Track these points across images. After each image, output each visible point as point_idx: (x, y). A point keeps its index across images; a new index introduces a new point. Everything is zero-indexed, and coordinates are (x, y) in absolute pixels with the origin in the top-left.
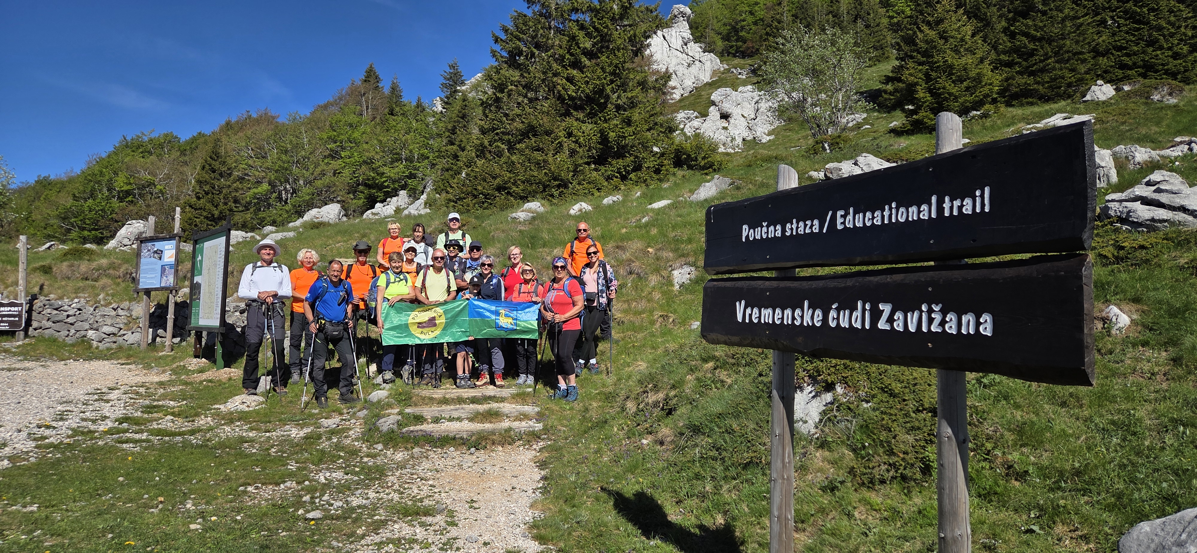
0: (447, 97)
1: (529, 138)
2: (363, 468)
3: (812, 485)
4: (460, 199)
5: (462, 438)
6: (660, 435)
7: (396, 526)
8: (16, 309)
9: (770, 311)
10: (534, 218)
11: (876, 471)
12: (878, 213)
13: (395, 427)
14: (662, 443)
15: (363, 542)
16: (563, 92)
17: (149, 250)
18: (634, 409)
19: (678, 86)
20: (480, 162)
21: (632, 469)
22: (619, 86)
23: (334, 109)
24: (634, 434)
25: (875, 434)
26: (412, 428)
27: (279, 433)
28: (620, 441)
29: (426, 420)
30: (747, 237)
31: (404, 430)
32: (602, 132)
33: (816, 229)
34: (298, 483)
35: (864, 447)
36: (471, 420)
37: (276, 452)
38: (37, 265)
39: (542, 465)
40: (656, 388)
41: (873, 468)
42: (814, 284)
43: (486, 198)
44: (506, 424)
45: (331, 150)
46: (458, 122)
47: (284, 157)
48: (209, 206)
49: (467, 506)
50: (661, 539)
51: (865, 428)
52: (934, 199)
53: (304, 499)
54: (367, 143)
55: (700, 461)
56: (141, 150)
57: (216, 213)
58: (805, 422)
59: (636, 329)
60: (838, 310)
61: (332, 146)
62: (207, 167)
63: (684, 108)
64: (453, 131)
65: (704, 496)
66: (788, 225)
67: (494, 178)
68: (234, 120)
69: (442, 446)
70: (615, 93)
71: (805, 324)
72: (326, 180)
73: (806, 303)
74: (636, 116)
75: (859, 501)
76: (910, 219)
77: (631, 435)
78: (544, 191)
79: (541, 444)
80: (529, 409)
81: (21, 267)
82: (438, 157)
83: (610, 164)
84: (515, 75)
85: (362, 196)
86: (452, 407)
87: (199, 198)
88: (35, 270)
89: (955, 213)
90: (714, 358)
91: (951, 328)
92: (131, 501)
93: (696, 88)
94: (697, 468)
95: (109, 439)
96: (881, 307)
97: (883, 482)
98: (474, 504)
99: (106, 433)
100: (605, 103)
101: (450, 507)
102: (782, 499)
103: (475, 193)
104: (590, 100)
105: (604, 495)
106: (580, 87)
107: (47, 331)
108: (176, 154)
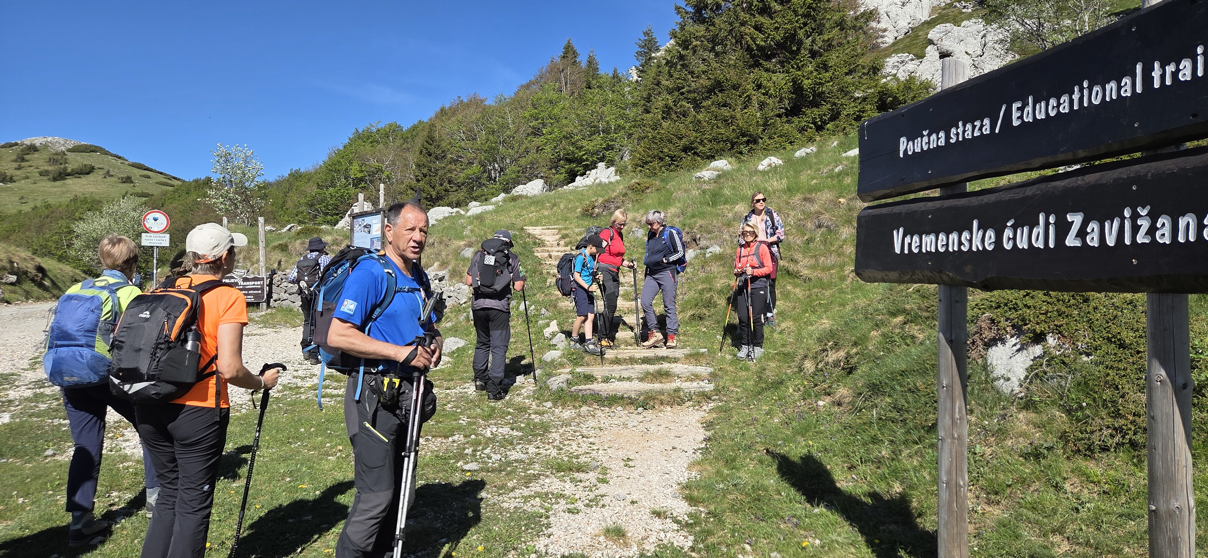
0: (642, 65)
1: (715, 93)
2: (528, 424)
3: (1010, 451)
4: (646, 163)
5: (630, 398)
6: (837, 397)
7: (547, 481)
8: (259, 283)
9: (932, 237)
10: (719, 176)
11: (1095, 437)
12: (1065, 98)
13: (564, 386)
14: (839, 404)
15: (512, 495)
16: (751, 42)
17: (360, 225)
18: (812, 369)
19: (891, 28)
20: (665, 124)
21: (803, 432)
22: (813, 29)
23: (534, 88)
24: (810, 395)
25: (1096, 392)
26: (580, 388)
27: (458, 390)
28: (795, 402)
29: (596, 379)
30: (906, 151)
31: (573, 389)
32: (794, 81)
33: (986, 131)
34: (465, 436)
35: (1081, 408)
36: (641, 380)
37: (452, 408)
38: (276, 243)
39: (708, 425)
40: (837, 346)
41: (1092, 432)
42: (986, 199)
43: (672, 160)
44: (676, 384)
45: (534, 128)
46: (654, 89)
47: (491, 137)
48: (427, 187)
49: (622, 464)
50: (826, 507)
51: (1084, 386)
52: (1139, 68)
53: (466, 451)
54: (566, 118)
55: (878, 423)
56: (370, 140)
57: (434, 194)
58: (1008, 379)
59: (823, 285)
60: (1015, 228)
61: (534, 123)
62: (424, 151)
63: (896, 52)
64: (648, 99)
65: (880, 462)
66: (953, 130)
67: (681, 139)
68: (447, 106)
69: (610, 406)
70: (808, 37)
71: (974, 249)
72: (530, 158)
73: (975, 223)
74: (833, 58)
75: (1072, 472)
76: (1108, 99)
77: (806, 397)
78: (732, 148)
79: (712, 405)
80: (703, 370)
81: (262, 245)
82: (634, 127)
83: (804, 113)
84: (700, 30)
85: (563, 170)
86: (624, 367)
87: (418, 181)
88: (275, 248)
89: (1168, 82)
90: (904, 311)
91: (1164, 236)
92: (315, 449)
93: (912, 29)
94: (874, 430)
95: (311, 394)
96: (1070, 218)
97: (1105, 449)
98: (630, 463)
99: (310, 388)
100: (799, 49)
101: (605, 465)
102: (951, 462)
103: (661, 155)
104: (781, 46)
105: (769, 458)
106: (769, 35)
107: (284, 302)
108: (399, 142)
